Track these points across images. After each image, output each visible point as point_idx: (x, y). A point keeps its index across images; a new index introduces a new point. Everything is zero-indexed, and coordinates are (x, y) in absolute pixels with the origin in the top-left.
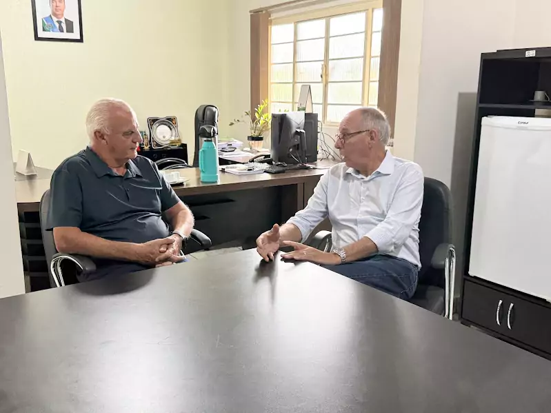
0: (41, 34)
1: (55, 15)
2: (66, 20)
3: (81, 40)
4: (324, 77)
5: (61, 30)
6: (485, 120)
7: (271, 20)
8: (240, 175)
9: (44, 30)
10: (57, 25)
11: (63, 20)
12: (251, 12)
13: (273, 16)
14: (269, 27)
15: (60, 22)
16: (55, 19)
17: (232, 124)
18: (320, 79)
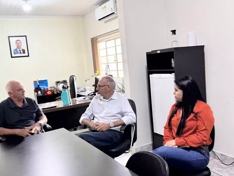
0: (13, 55)
1: (18, 48)
2: (22, 49)
3: (28, 56)
4: (116, 60)
5: (21, 53)
6: (150, 75)
7: (98, 41)
8: (81, 101)
9: (14, 54)
10: (19, 51)
11: (21, 49)
12: (91, 39)
13: (99, 40)
14: (98, 44)
15: (20, 50)
16: (18, 50)
17: (86, 81)
18: (114, 62)
